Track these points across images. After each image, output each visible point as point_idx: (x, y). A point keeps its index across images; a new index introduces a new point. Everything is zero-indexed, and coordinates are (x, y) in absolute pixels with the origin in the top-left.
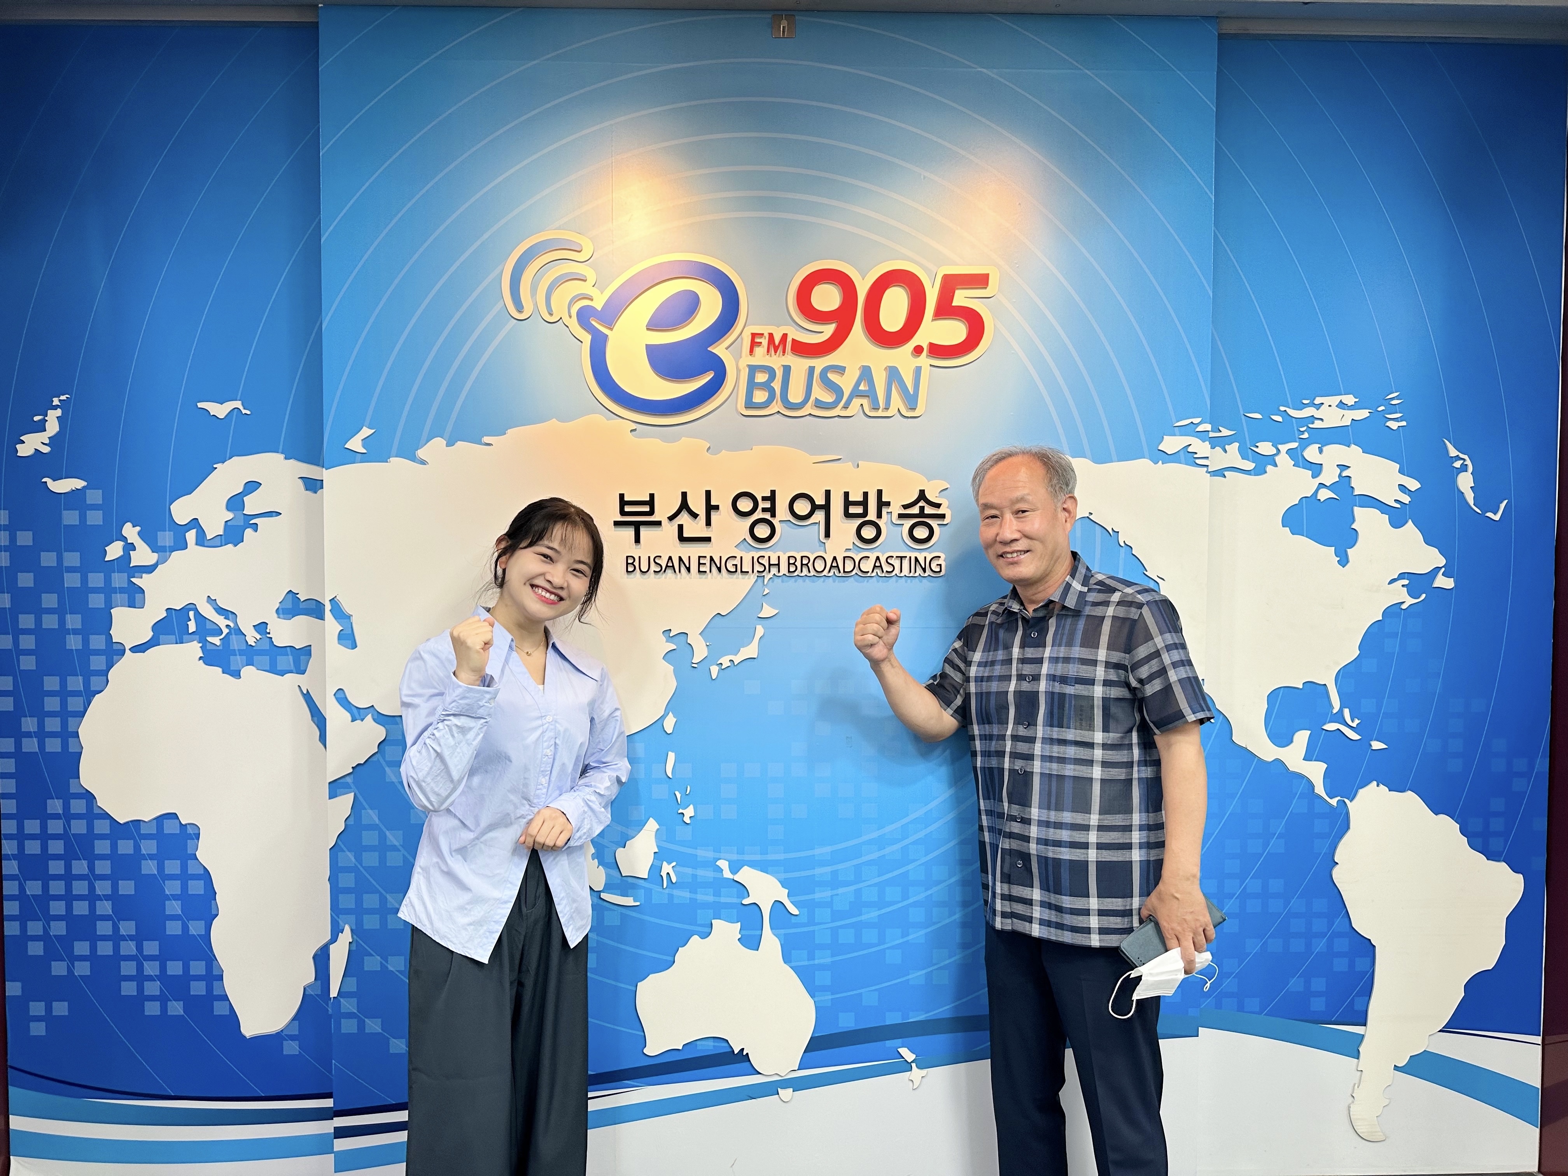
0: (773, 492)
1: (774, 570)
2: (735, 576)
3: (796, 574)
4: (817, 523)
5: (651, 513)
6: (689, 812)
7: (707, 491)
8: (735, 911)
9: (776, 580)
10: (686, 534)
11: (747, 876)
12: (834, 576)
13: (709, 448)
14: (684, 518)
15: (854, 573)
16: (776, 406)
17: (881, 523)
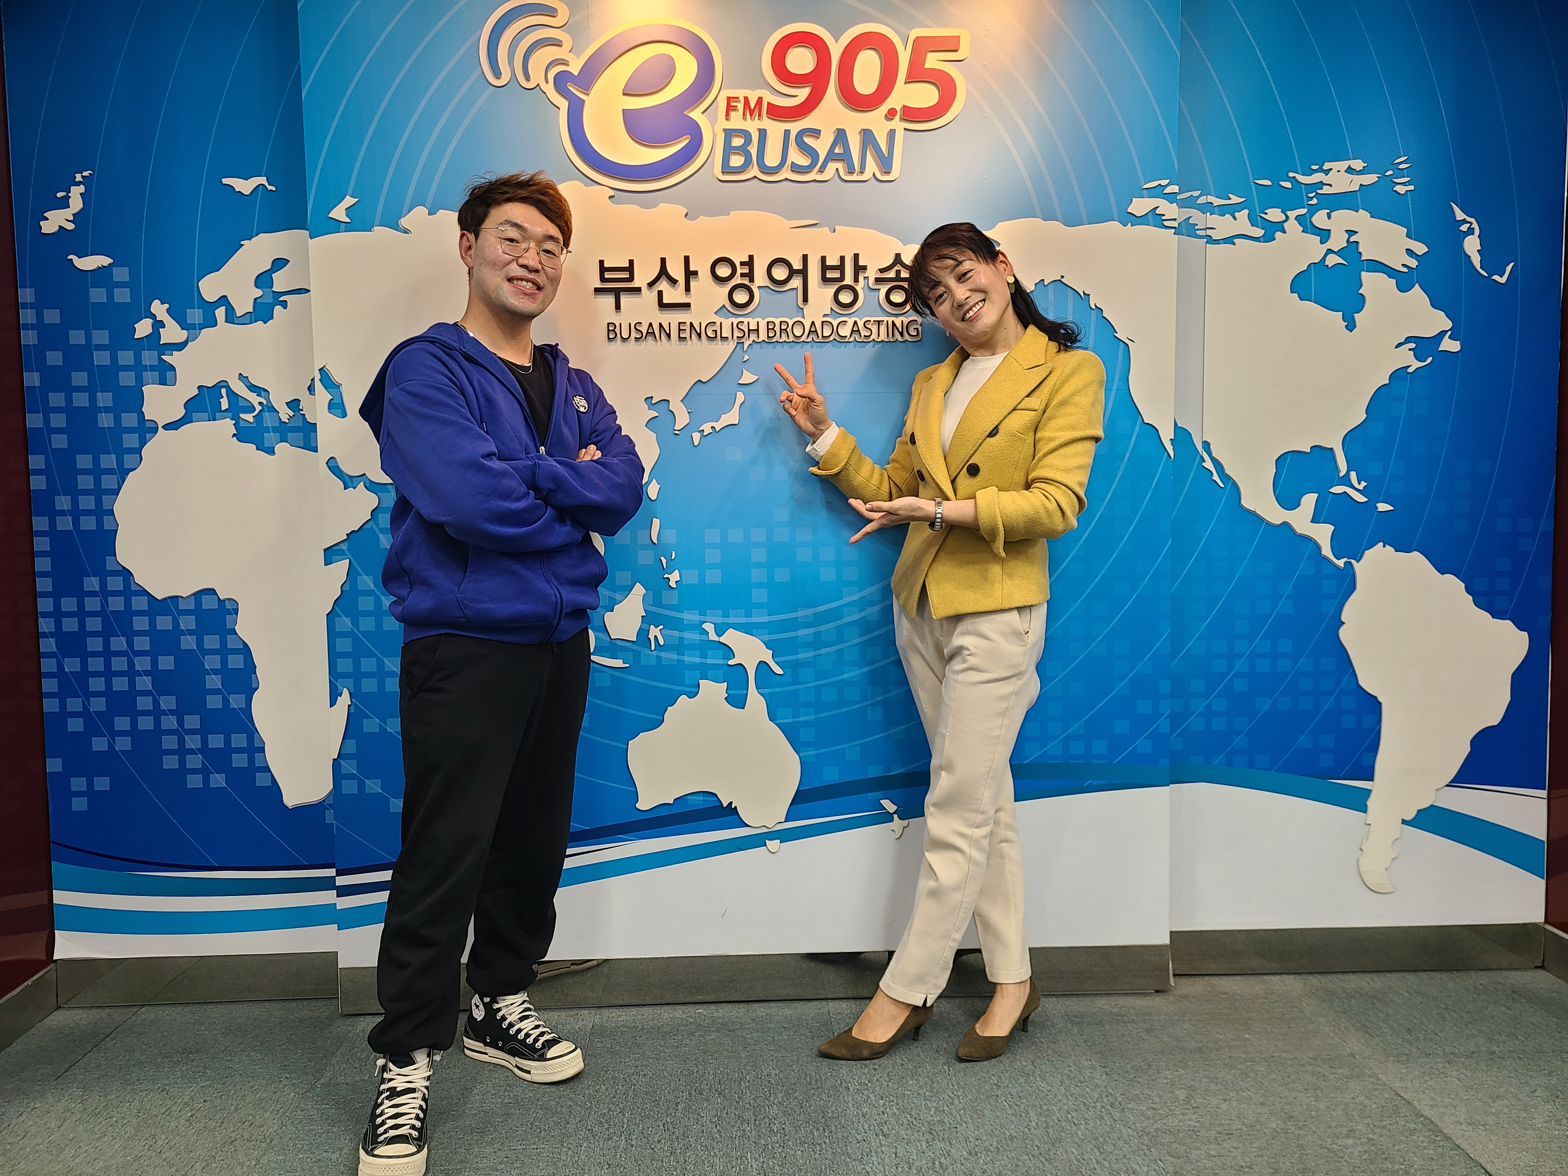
0: (751, 257)
1: (753, 337)
2: (714, 343)
3: (774, 340)
4: (794, 289)
5: (631, 279)
6: (674, 577)
7: (685, 257)
8: (721, 672)
9: (755, 346)
10: (666, 300)
11: (731, 637)
12: (813, 343)
13: (687, 214)
14: (663, 285)
15: (831, 338)
16: (754, 171)
17: (859, 288)
